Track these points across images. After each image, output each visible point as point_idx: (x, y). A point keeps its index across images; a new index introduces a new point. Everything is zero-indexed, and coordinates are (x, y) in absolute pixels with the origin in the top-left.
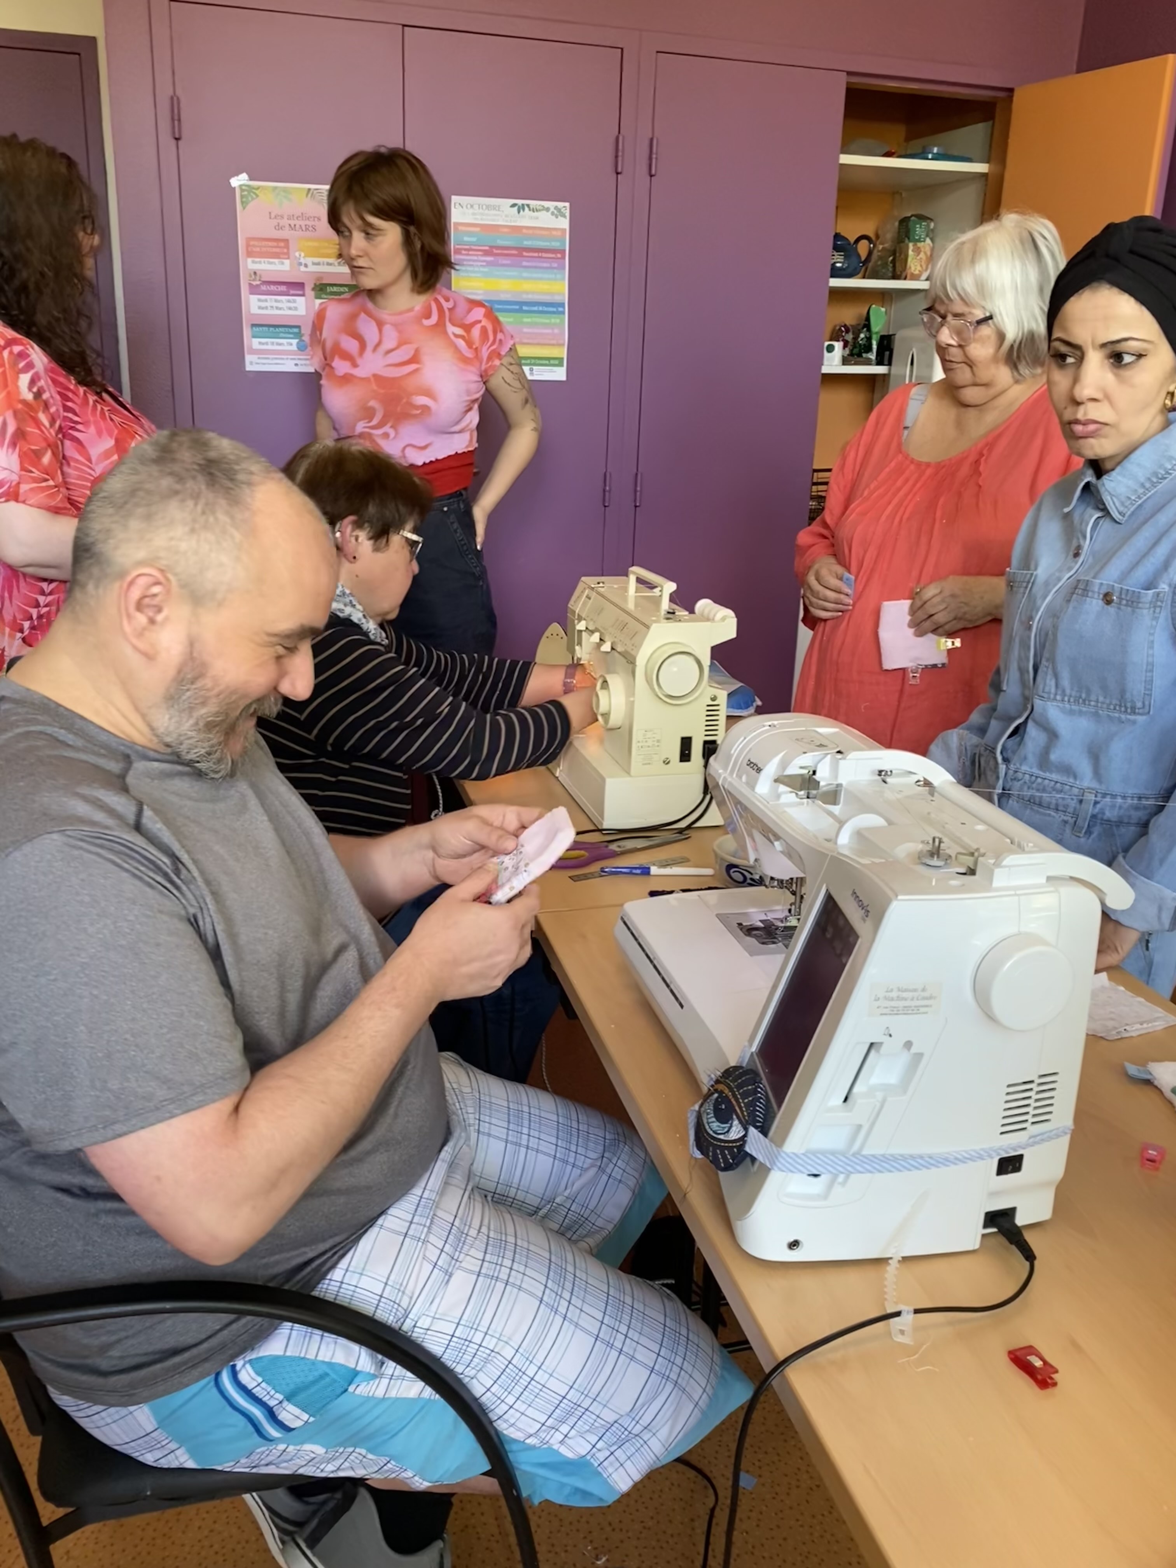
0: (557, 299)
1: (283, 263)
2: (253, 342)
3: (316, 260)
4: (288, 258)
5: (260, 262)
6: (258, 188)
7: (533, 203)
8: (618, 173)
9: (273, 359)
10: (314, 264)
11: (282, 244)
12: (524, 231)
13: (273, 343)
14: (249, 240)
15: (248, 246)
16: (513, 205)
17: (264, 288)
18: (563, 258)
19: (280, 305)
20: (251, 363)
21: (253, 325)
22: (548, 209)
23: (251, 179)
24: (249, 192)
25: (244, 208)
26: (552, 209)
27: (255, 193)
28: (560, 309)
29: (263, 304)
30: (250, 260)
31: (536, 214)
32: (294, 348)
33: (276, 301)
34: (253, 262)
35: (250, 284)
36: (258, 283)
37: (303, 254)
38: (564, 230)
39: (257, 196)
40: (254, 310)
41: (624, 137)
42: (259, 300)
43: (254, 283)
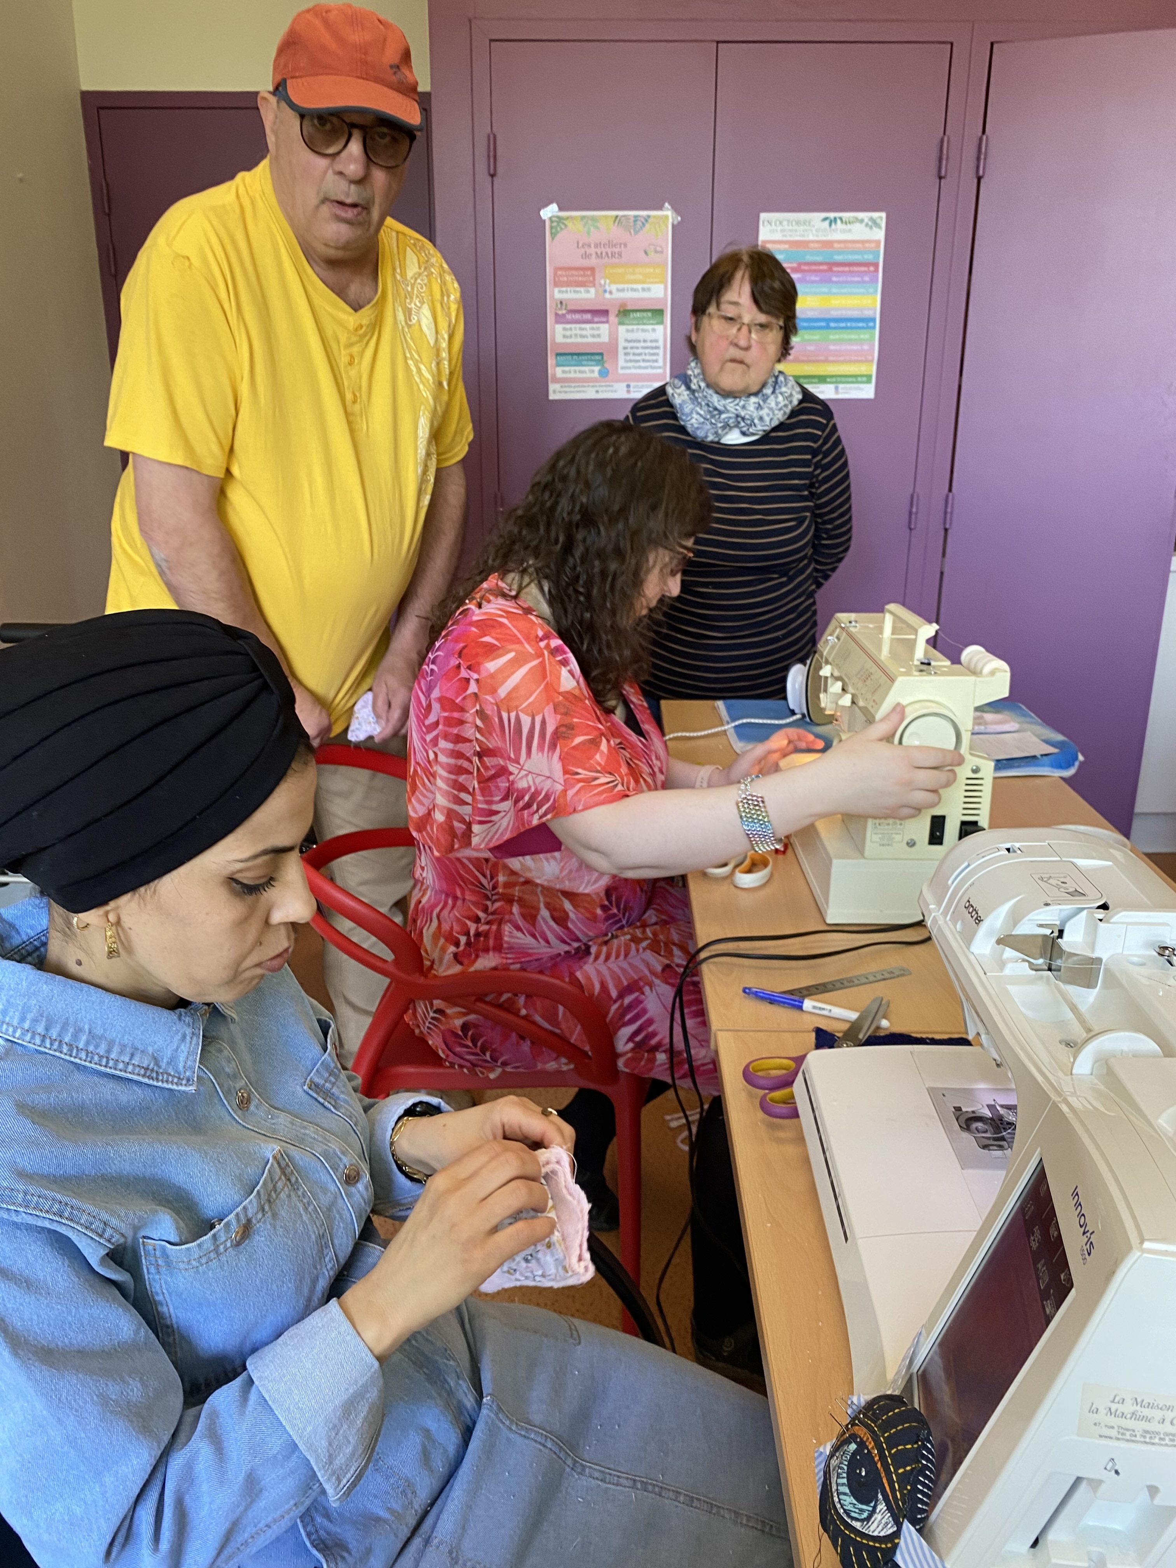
0: (868, 313)
1: (588, 292)
2: (557, 370)
3: (621, 286)
4: (594, 286)
5: (567, 292)
6: (568, 218)
7: (846, 215)
8: (940, 178)
9: (575, 387)
10: (618, 290)
11: (589, 273)
12: (836, 245)
13: (575, 372)
14: (557, 269)
15: (555, 275)
16: (825, 219)
17: (569, 317)
18: (877, 270)
19: (584, 333)
20: (554, 392)
21: (558, 355)
22: (862, 221)
23: (561, 209)
24: (558, 223)
25: (553, 239)
26: (866, 220)
27: (563, 224)
28: (871, 324)
29: (568, 333)
30: (556, 290)
31: (849, 227)
32: (596, 375)
33: (581, 329)
34: (560, 292)
35: (557, 314)
36: (564, 312)
37: (608, 281)
38: (878, 242)
39: (566, 226)
40: (559, 339)
41: (949, 138)
42: (565, 329)
43: (560, 312)
